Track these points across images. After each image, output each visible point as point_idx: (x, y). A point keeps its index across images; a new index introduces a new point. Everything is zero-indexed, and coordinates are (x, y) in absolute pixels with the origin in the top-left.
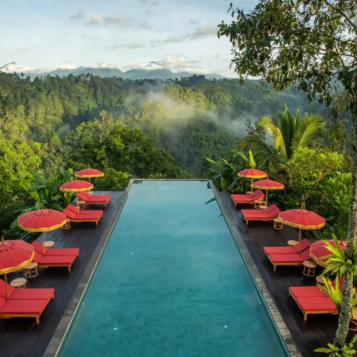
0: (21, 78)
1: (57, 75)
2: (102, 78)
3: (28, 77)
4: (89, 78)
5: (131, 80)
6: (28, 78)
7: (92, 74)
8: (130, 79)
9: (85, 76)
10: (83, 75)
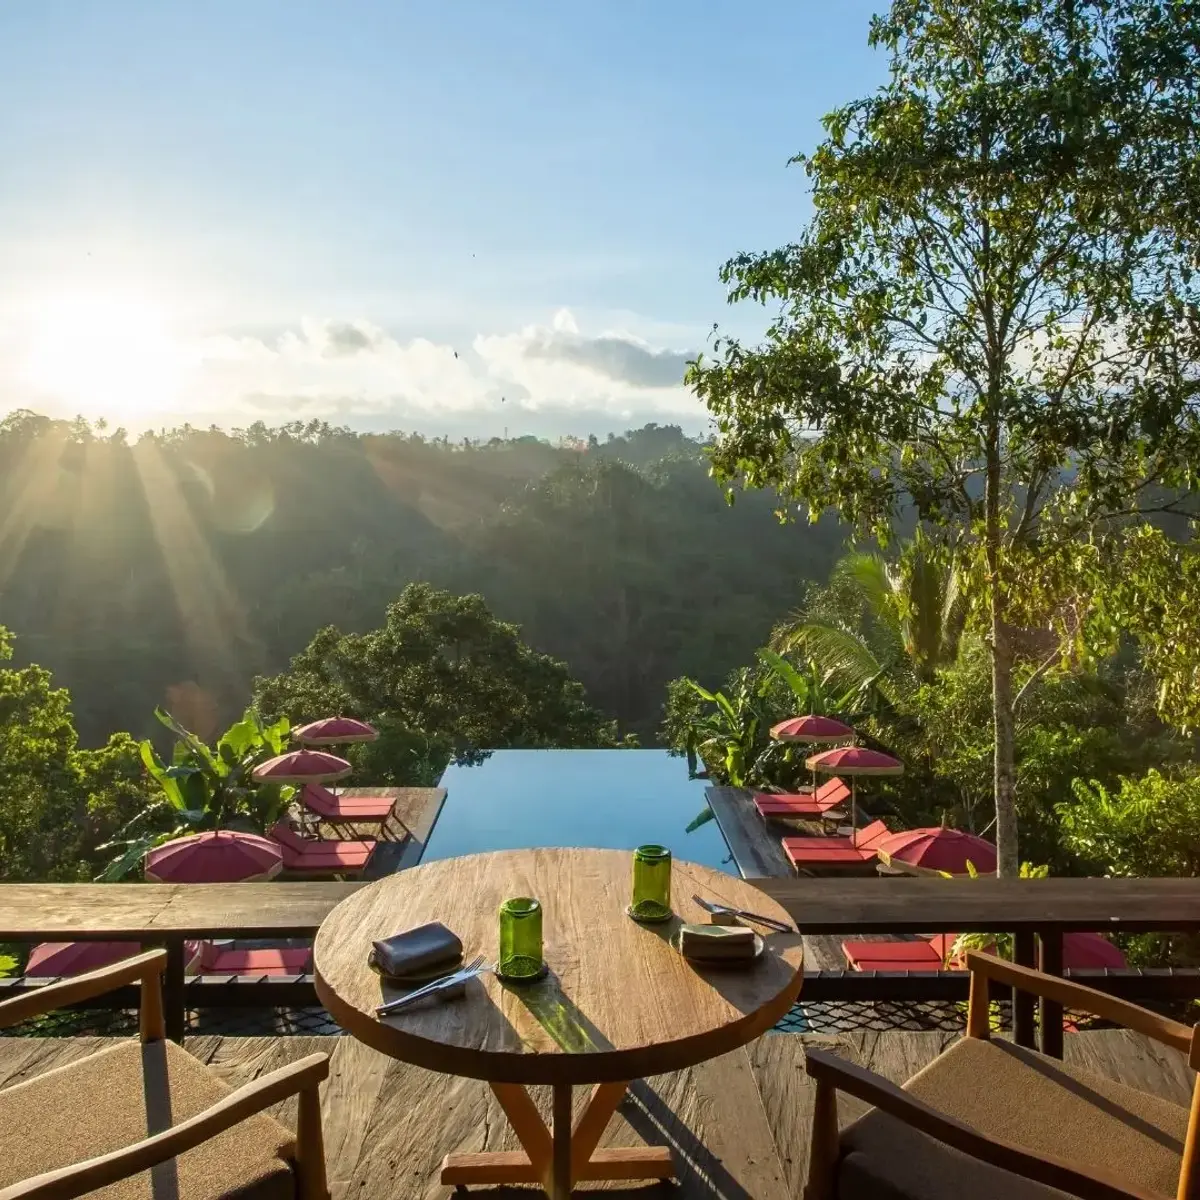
0: (96, 433)
1: (213, 426)
2: (358, 435)
3: (118, 431)
4: (317, 435)
5: (449, 441)
6: (120, 434)
7: (325, 424)
8: (445, 441)
9: (303, 431)
10: (299, 426)
